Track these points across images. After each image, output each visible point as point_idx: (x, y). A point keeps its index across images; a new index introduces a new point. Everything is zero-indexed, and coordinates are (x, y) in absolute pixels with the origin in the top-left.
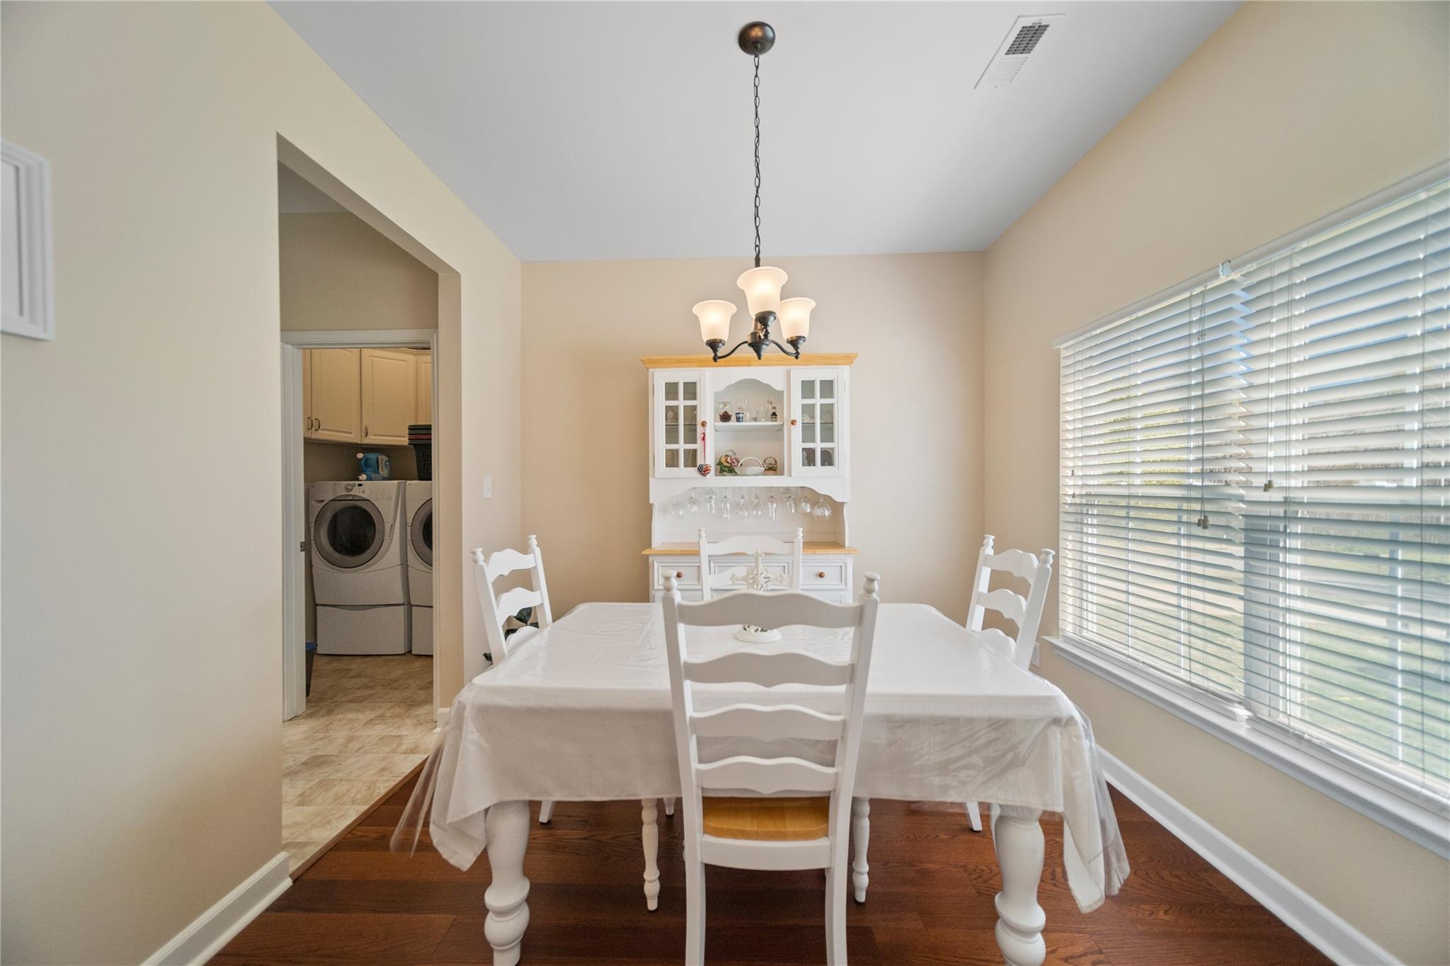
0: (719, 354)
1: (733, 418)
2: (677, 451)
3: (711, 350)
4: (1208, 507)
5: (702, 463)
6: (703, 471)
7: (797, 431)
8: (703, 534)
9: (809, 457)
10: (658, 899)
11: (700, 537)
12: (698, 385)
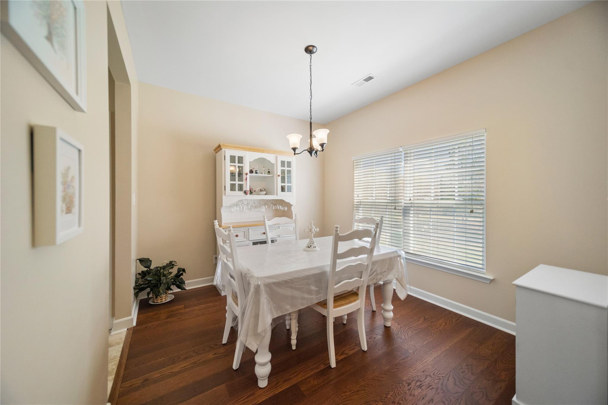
0: (296, 152)
1: (254, 172)
2: (235, 184)
3: (293, 151)
4: (396, 205)
5: (246, 190)
6: (245, 193)
7: (279, 179)
8: (266, 217)
9: (283, 189)
10: (296, 346)
11: (264, 218)
12: (244, 158)
